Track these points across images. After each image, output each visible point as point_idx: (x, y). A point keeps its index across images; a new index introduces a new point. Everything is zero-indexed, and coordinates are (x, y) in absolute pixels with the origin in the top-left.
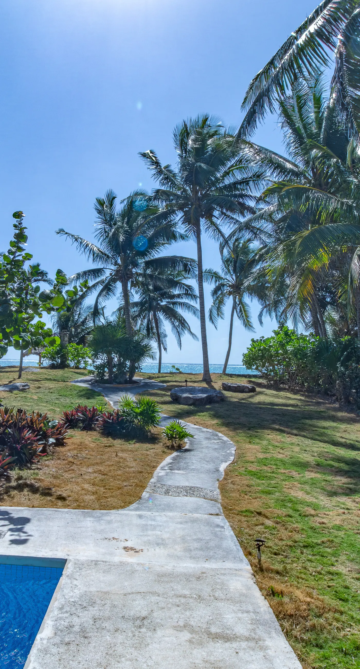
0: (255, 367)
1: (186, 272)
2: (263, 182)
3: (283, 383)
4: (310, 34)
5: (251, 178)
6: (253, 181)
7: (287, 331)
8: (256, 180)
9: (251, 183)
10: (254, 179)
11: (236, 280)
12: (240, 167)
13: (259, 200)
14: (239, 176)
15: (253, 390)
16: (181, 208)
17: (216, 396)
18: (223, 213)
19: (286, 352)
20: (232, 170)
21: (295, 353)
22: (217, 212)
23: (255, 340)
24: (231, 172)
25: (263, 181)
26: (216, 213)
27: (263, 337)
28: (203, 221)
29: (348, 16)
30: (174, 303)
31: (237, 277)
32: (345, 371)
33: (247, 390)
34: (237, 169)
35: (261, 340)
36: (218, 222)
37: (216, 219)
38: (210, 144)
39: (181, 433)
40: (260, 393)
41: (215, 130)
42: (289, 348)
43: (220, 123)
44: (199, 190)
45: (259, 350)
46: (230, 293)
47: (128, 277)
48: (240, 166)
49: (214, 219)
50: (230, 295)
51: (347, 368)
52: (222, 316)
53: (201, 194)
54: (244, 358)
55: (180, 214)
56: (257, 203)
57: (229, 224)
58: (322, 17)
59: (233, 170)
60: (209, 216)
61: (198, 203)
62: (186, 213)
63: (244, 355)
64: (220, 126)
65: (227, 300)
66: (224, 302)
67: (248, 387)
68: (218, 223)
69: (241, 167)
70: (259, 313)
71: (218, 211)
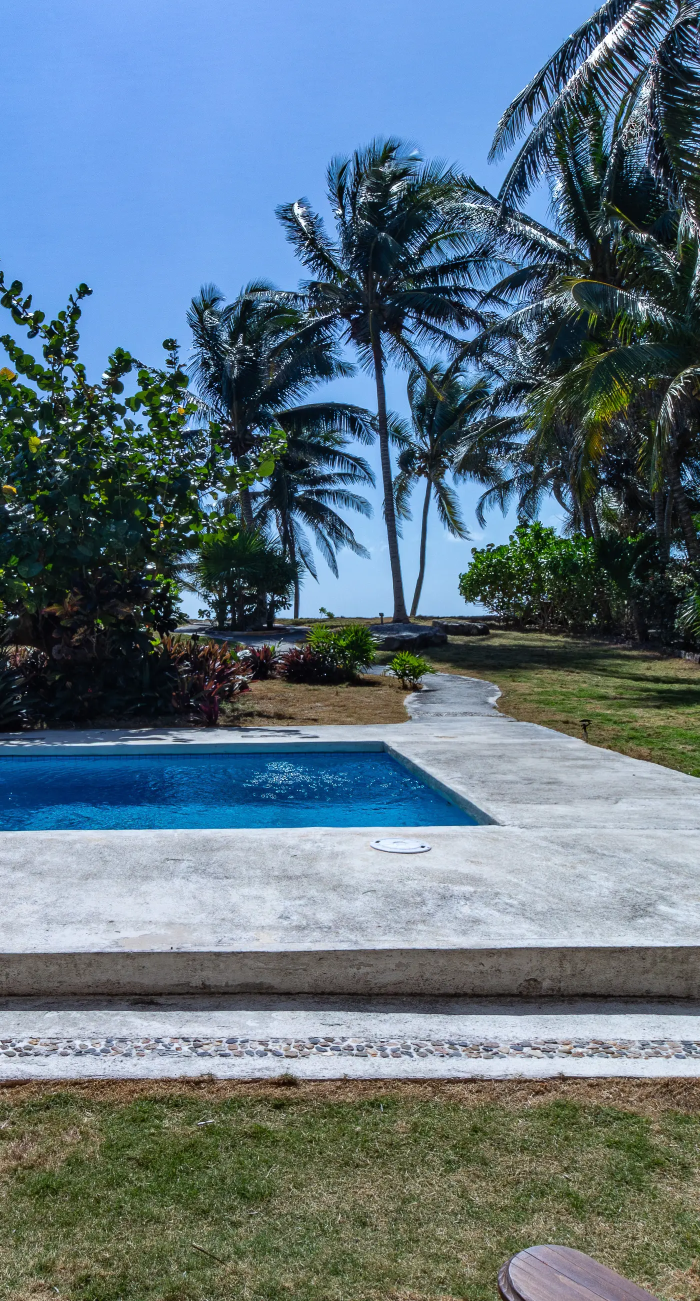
0: (479, 598)
1: (354, 434)
2: (494, 264)
3: (530, 623)
4: (607, 50)
5: (471, 256)
6: (475, 261)
7: (538, 531)
8: (480, 261)
9: (471, 266)
10: (477, 258)
11: (432, 446)
12: (450, 235)
13: (488, 297)
14: (451, 253)
15: (486, 632)
16: (346, 315)
17: (435, 635)
18: (420, 322)
19: (537, 566)
20: (436, 241)
21: (553, 566)
22: (410, 321)
23: (479, 550)
24: (435, 245)
25: (493, 262)
26: (408, 322)
27: (492, 545)
28: (385, 337)
29: (666, 26)
30: (320, 493)
31: (433, 441)
32: (644, 586)
33: (475, 631)
34: (445, 238)
35: (489, 550)
36: (413, 338)
37: (408, 333)
38: (396, 194)
39: (417, 667)
40: (496, 636)
41: (405, 167)
42: (543, 560)
43: (415, 153)
44: (378, 279)
45: (489, 566)
46: (421, 471)
47: (246, 445)
48: (451, 232)
49: (405, 334)
50: (420, 475)
51: (644, 579)
52: (407, 514)
53: (381, 287)
54: (461, 582)
55: (344, 325)
56: (481, 302)
57: (431, 342)
58: (625, 23)
59: (439, 240)
60: (396, 328)
61: (377, 304)
62: (355, 323)
63: (462, 577)
64: (415, 159)
65: (414, 484)
66: (409, 489)
67: (476, 627)
68: (413, 340)
69: (453, 235)
70: (476, 506)
71: (412, 317)
